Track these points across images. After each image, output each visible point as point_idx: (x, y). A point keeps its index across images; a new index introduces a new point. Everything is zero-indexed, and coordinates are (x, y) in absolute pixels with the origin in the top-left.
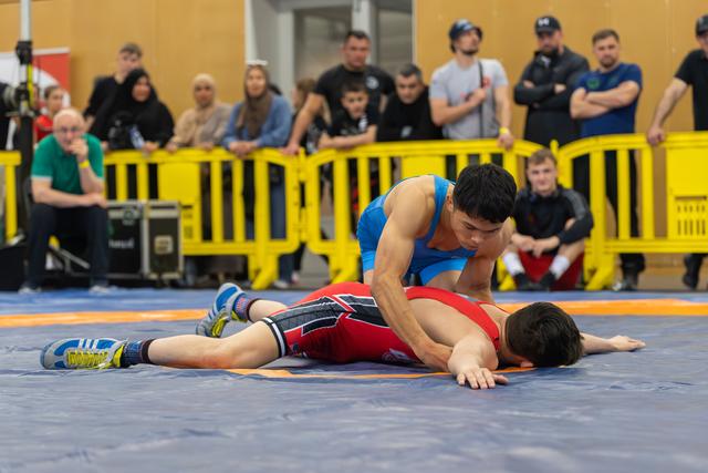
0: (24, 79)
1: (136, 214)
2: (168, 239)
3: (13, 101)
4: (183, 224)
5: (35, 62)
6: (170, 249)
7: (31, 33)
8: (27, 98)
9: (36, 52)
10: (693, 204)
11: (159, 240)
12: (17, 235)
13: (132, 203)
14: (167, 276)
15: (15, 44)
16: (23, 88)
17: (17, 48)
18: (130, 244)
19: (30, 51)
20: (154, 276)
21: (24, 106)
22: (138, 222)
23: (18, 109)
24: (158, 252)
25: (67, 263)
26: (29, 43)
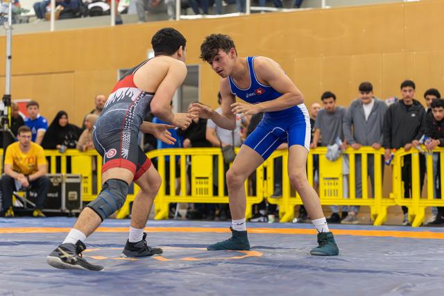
0: (6, 113)
1: (59, 180)
2: (75, 193)
4: (83, 186)
6: (76, 198)
7: (10, 91)
8: (8, 123)
10: (332, 181)
11: (70, 193)
13: (58, 175)
14: (74, 211)
15: (2, 96)
16: (5, 117)
17: (3, 98)
18: (56, 195)
19: (10, 100)
20: (67, 211)
21: (6, 126)
22: (60, 184)
23: (3, 128)
24: (70, 199)
25: (25, 204)
26: (10, 96)
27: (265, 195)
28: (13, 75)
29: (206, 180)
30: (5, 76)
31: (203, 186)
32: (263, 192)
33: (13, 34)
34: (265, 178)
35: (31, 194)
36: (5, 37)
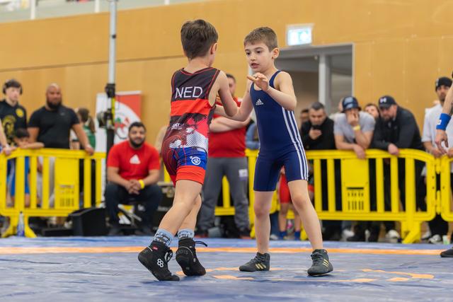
0: (110, 107)
3: (103, 120)
5: (117, 97)
7: (115, 79)
8: (111, 118)
9: (117, 93)
12: (102, 202)
15: (105, 86)
16: (109, 112)
17: (106, 88)
19: (114, 90)
21: (109, 123)
25: (133, 220)
26: (114, 85)
27: (439, 210)
28: (118, 61)
29: (361, 191)
30: (107, 62)
31: (358, 199)
32: (436, 206)
33: (119, 9)
34: (438, 187)
35: (141, 208)
36: (108, 14)
